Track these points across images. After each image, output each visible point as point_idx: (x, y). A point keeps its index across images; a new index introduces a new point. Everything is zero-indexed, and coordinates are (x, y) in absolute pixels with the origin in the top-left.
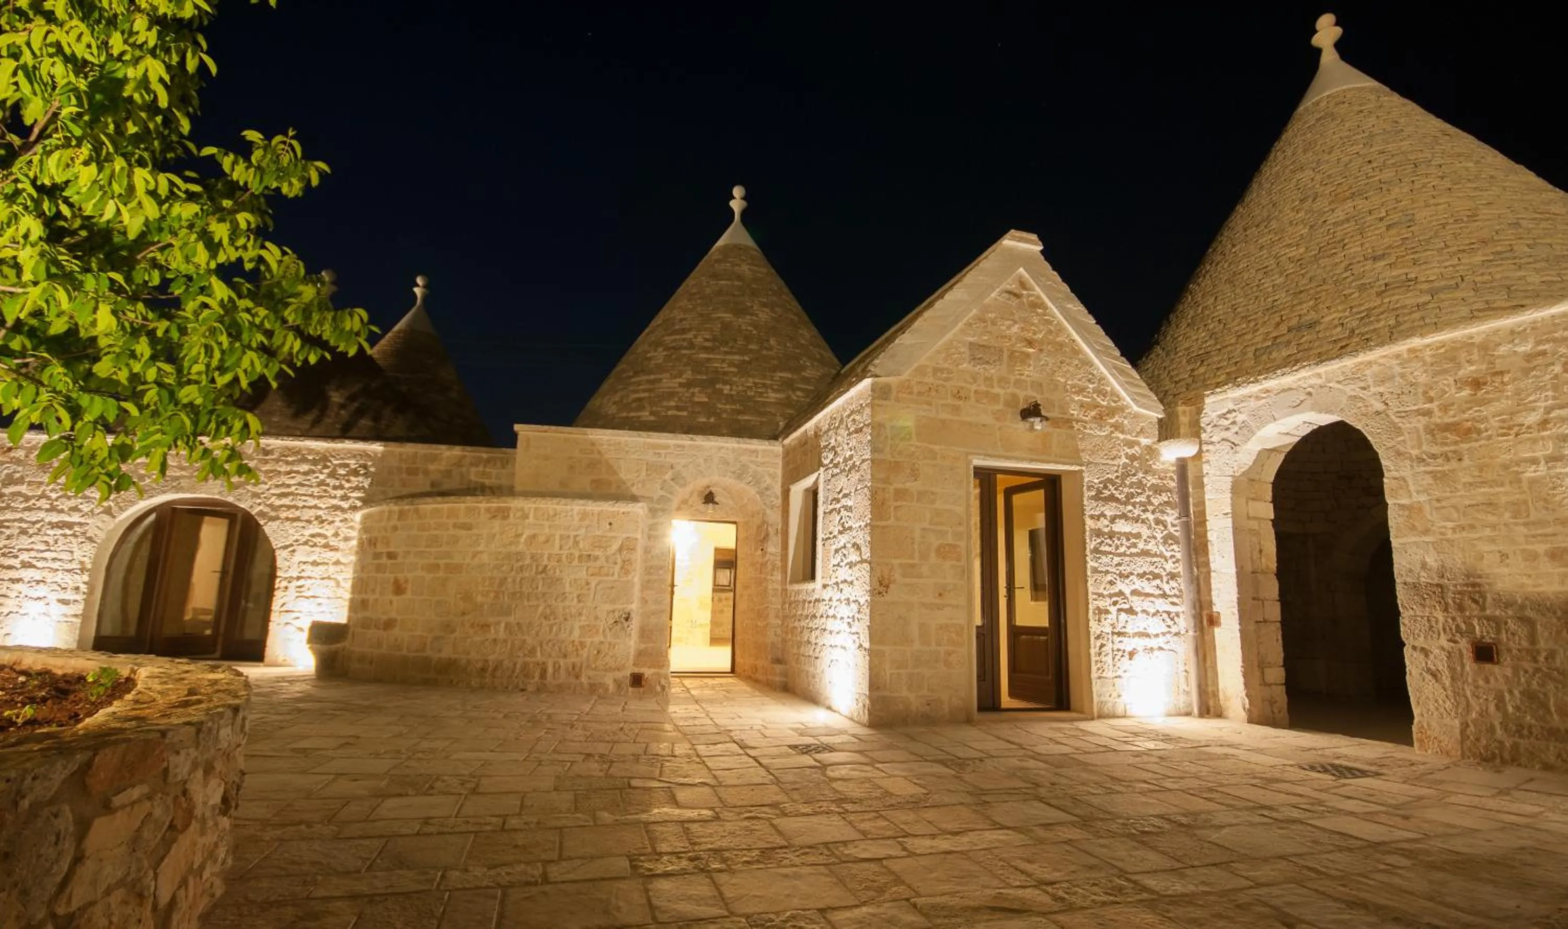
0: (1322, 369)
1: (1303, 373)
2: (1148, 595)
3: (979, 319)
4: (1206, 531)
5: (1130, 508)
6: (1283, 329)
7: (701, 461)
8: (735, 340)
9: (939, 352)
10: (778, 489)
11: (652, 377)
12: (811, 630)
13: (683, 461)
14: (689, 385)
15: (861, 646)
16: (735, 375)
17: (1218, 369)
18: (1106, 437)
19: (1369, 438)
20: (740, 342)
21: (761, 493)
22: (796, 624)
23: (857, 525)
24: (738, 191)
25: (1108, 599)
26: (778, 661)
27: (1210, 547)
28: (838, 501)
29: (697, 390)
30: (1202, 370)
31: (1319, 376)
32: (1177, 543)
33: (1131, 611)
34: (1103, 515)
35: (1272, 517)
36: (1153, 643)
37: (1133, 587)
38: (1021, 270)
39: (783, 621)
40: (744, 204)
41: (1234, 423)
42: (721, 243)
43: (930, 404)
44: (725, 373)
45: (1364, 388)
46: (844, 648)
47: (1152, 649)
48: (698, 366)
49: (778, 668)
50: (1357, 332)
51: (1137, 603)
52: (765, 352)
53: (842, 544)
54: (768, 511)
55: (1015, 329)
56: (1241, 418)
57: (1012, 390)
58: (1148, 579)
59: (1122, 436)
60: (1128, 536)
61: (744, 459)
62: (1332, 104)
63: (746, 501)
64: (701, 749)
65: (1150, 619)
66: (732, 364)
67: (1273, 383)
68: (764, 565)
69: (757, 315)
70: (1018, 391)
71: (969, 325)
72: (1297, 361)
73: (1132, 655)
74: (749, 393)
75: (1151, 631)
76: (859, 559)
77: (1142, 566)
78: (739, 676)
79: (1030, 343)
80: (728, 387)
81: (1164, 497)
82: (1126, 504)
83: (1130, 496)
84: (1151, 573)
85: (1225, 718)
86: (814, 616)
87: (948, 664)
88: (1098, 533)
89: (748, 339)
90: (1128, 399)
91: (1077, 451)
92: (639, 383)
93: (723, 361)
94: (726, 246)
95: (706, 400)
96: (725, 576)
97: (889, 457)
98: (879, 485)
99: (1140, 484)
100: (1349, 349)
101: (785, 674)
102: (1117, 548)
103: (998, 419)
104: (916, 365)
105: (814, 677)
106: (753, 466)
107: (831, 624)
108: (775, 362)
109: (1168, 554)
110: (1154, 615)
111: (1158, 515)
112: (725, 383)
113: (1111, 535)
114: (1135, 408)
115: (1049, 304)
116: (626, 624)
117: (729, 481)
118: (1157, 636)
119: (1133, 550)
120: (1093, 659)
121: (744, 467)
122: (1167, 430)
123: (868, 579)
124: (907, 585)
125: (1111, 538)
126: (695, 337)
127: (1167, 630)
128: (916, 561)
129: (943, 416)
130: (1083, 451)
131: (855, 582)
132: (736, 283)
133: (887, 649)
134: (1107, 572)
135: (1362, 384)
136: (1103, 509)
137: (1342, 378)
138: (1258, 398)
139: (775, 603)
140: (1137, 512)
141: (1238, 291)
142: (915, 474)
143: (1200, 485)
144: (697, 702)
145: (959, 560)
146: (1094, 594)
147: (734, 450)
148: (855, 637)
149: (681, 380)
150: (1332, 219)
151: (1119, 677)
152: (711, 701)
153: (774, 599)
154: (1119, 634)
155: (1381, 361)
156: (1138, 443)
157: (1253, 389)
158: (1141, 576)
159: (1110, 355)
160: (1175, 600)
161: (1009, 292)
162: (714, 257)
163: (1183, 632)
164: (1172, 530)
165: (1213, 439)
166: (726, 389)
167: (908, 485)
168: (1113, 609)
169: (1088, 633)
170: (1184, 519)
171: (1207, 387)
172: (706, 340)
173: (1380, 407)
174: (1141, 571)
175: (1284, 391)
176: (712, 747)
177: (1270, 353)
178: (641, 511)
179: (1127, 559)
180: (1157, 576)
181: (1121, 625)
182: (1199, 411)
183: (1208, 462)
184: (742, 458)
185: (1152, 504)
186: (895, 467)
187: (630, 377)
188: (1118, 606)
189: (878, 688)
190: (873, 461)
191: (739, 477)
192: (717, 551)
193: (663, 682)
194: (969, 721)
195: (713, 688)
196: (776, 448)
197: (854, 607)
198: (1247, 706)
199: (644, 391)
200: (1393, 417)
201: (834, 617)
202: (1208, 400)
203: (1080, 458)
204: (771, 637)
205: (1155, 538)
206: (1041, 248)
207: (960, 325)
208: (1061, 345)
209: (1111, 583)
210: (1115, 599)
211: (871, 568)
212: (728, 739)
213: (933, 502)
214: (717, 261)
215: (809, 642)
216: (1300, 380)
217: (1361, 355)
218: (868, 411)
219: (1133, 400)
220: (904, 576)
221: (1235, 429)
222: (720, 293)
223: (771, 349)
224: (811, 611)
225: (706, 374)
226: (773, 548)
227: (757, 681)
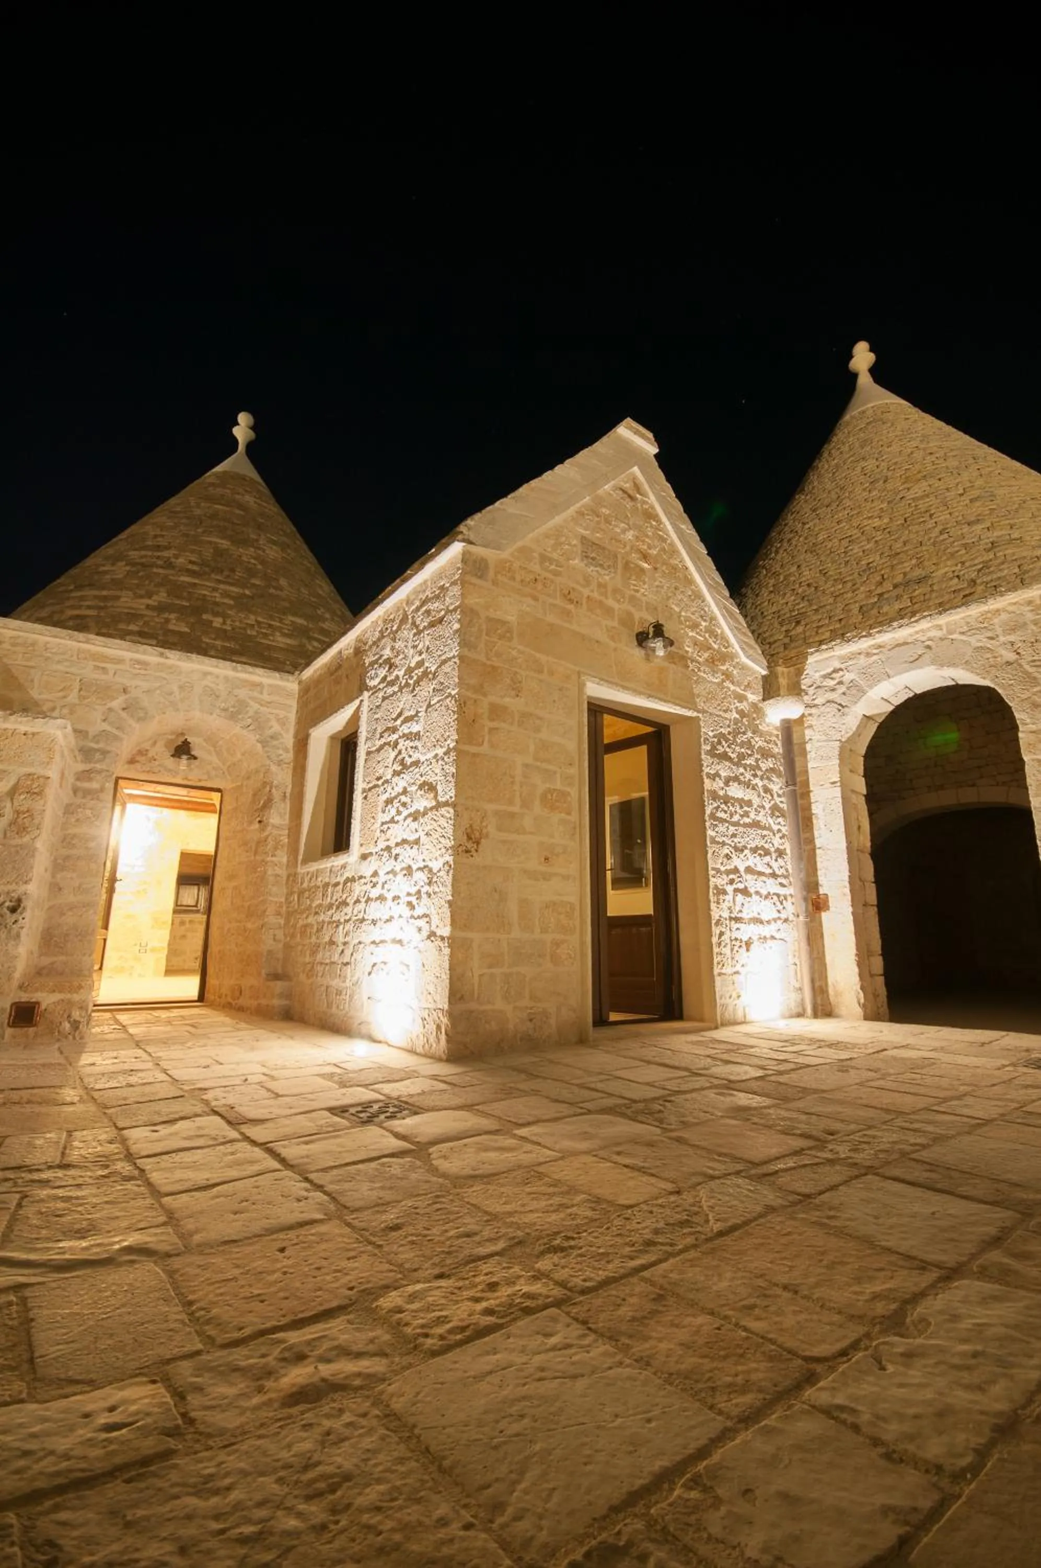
0: (944, 620)
1: (924, 624)
2: (761, 874)
3: (592, 510)
4: (810, 804)
5: (742, 770)
6: (888, 586)
7: (175, 688)
8: (233, 570)
9: (547, 536)
10: (289, 740)
11: (105, 593)
12: (338, 924)
13: (145, 685)
14: (161, 608)
15: (432, 934)
16: (231, 607)
17: (818, 627)
18: (718, 684)
19: (1000, 691)
20: (239, 574)
21: (264, 743)
22: (311, 920)
23: (430, 755)
24: (244, 419)
25: (724, 876)
26: (276, 977)
27: (815, 821)
28: (394, 730)
29: (173, 616)
30: (800, 629)
31: (939, 627)
32: (783, 816)
33: (745, 892)
34: (717, 775)
35: (865, 792)
36: (766, 931)
37: (747, 864)
38: (636, 469)
39: (287, 920)
40: (252, 435)
41: (840, 683)
42: (218, 469)
43: (536, 599)
44: (216, 604)
45: (991, 638)
46: (400, 942)
47: (765, 938)
48: (176, 590)
49: (279, 986)
50: (978, 581)
51: (751, 882)
52: (272, 591)
53: (399, 789)
54: (274, 768)
55: (630, 535)
56: (848, 677)
57: (626, 606)
58: (760, 855)
59: (732, 688)
60: (742, 802)
61: (242, 693)
62: (879, 412)
63: (239, 756)
64: (140, 1138)
65: (763, 902)
66: (226, 594)
67: (886, 637)
68: (262, 842)
69: (264, 551)
70: (633, 610)
71: (580, 513)
72: (914, 614)
73: (748, 944)
74: (249, 632)
75: (765, 917)
76: (434, 803)
77: (753, 839)
78: (212, 1005)
79: (645, 557)
80: (220, 620)
81: (770, 763)
82: (738, 764)
83: (742, 757)
84: (762, 848)
85: (837, 1016)
86: (345, 903)
87: (555, 960)
88: (714, 796)
89: (251, 572)
90: (737, 646)
91: (693, 696)
92: (82, 598)
93: (215, 589)
94: (225, 473)
95: (187, 630)
96: (191, 895)
97: (482, 658)
98: (469, 694)
99: (748, 744)
100: (976, 596)
101: (288, 995)
102: (731, 816)
103: (612, 638)
104: (520, 544)
105: (339, 993)
106: (256, 706)
107: (375, 911)
108: (287, 604)
109: (775, 828)
110: (766, 897)
111: (766, 782)
112: (217, 614)
113: (727, 800)
114: (744, 659)
115: (664, 519)
116: (10, 918)
117: (215, 722)
118: (768, 922)
119: (747, 820)
120: (716, 950)
121: (242, 705)
122: (770, 689)
123: (450, 831)
124: (504, 842)
125: (726, 803)
126: (176, 556)
127: (776, 915)
128: (516, 809)
129: (551, 618)
130: (699, 696)
131: (424, 839)
132: (238, 512)
133: (476, 936)
134: (724, 844)
135: (990, 634)
136: (718, 767)
137: (965, 628)
138: (868, 655)
139: (277, 894)
140: (748, 776)
141: (823, 558)
142: (517, 690)
143: (804, 753)
144: (138, 1045)
145: (569, 814)
146: (713, 869)
147: (226, 679)
148: (422, 923)
149: (150, 602)
150: (910, 495)
151: (737, 973)
152: (165, 1042)
153: (275, 889)
154: (737, 920)
155: (1011, 608)
156: (746, 698)
157: (864, 644)
158: (754, 850)
159: (720, 593)
160: (784, 881)
161: (624, 491)
162: (208, 481)
163: (791, 918)
164: (778, 800)
165: (816, 702)
166: (217, 622)
167: (507, 700)
168: (730, 889)
169: (710, 916)
170: (791, 788)
171: (810, 645)
172: (191, 562)
173: (1012, 657)
174: (753, 845)
175: (898, 645)
176: (164, 1130)
177: (880, 607)
178: (59, 733)
179: (741, 829)
180: (767, 853)
181: (738, 909)
182: (799, 672)
183: (811, 727)
184: (236, 692)
185: (760, 769)
186: (491, 673)
187: (71, 591)
188: (735, 886)
189: (462, 998)
190: (461, 657)
191: (233, 716)
192: (186, 857)
193: (76, 1014)
194: (582, 1041)
195: (169, 1022)
196: (290, 685)
197: (421, 877)
198: (862, 1001)
199: (89, 607)
200: (1027, 667)
201: (381, 898)
202: (811, 660)
203: (695, 703)
204: (268, 943)
205: (763, 807)
206: (656, 450)
207: (572, 510)
208: (675, 568)
209: (728, 857)
210: (731, 876)
211: (457, 814)
212: (199, 1109)
213: (538, 730)
214: (212, 484)
215: (332, 943)
216: (917, 633)
217: (991, 601)
218: (456, 590)
219: (742, 649)
220: (500, 829)
221: (842, 689)
222: (214, 516)
223: (281, 589)
224: (338, 895)
225: (189, 600)
226: (278, 817)
227: (241, 1009)
